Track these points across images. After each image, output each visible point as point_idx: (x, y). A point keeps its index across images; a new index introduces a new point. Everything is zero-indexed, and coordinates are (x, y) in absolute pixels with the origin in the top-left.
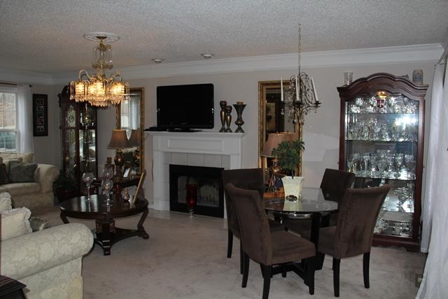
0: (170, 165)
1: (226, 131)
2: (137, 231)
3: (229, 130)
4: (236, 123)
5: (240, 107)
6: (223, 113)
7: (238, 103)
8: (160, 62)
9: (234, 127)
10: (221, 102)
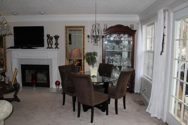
0: (21, 65)
1: (50, 48)
2: (14, 99)
3: (52, 48)
4: (55, 44)
5: (57, 37)
6: (48, 40)
7: (56, 35)
8: (16, 15)
9: (54, 46)
10: (47, 35)
